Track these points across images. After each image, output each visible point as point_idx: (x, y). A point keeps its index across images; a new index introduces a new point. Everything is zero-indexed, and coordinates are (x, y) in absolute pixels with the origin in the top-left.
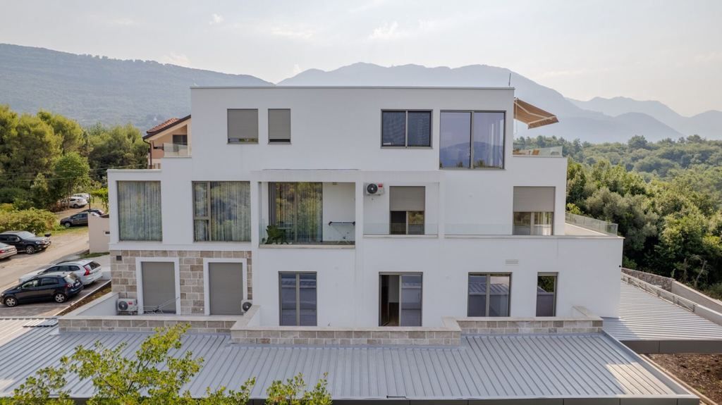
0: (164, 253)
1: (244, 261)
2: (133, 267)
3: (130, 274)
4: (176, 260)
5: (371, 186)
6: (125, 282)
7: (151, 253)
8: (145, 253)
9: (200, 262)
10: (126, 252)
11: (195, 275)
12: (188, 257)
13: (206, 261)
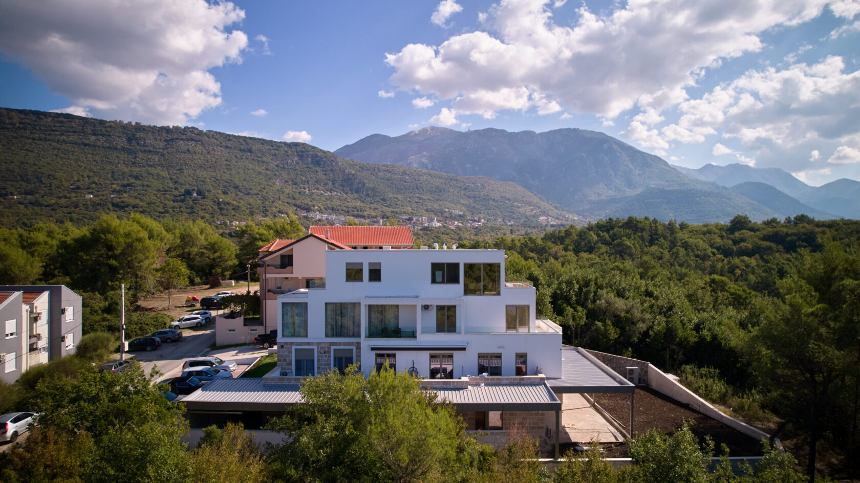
0: (308, 344)
1: (354, 348)
2: (290, 352)
3: (288, 356)
4: (315, 347)
5: (425, 306)
6: (285, 360)
7: (301, 344)
8: (298, 344)
9: (329, 348)
10: (286, 343)
11: (326, 356)
12: (322, 345)
13: (333, 348)
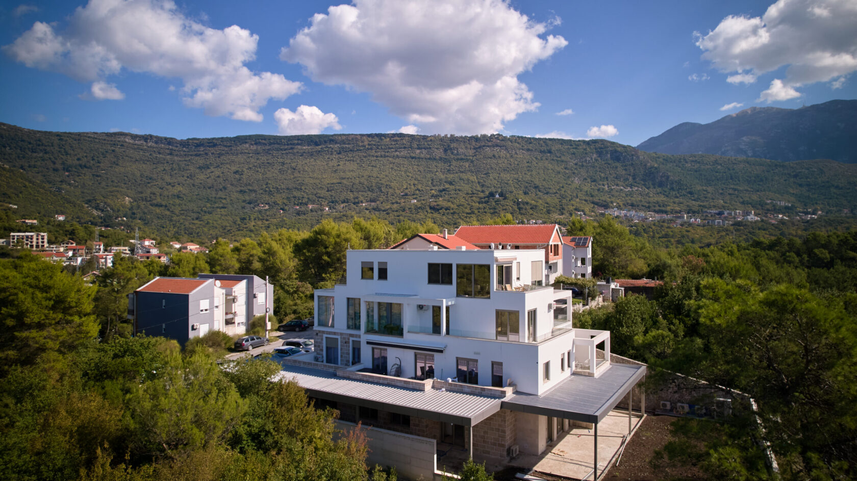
0: (335, 333)
1: (359, 340)
2: (322, 339)
3: (321, 343)
4: (339, 337)
5: (420, 306)
6: (319, 346)
7: (329, 333)
9: (349, 339)
10: (320, 331)
11: (347, 346)
12: (344, 336)
13: (351, 339)
